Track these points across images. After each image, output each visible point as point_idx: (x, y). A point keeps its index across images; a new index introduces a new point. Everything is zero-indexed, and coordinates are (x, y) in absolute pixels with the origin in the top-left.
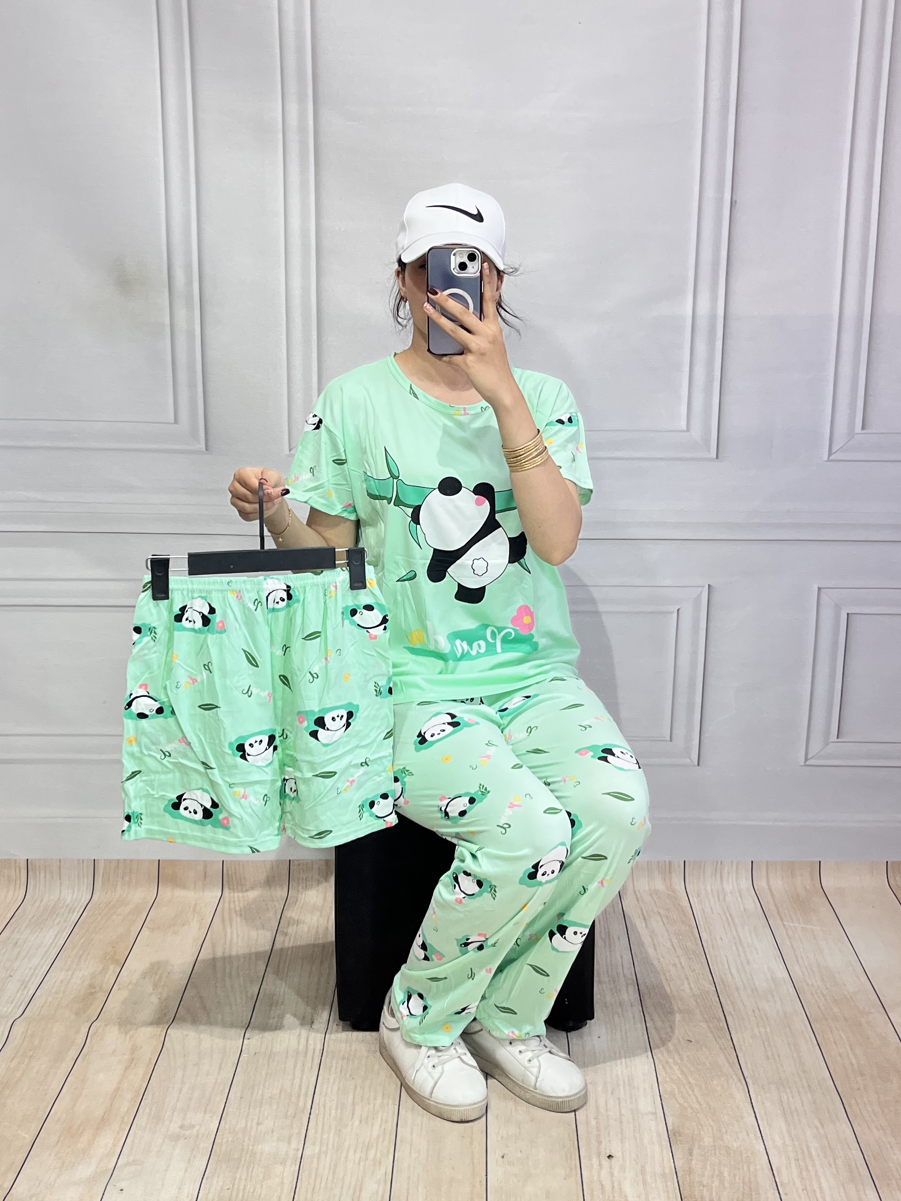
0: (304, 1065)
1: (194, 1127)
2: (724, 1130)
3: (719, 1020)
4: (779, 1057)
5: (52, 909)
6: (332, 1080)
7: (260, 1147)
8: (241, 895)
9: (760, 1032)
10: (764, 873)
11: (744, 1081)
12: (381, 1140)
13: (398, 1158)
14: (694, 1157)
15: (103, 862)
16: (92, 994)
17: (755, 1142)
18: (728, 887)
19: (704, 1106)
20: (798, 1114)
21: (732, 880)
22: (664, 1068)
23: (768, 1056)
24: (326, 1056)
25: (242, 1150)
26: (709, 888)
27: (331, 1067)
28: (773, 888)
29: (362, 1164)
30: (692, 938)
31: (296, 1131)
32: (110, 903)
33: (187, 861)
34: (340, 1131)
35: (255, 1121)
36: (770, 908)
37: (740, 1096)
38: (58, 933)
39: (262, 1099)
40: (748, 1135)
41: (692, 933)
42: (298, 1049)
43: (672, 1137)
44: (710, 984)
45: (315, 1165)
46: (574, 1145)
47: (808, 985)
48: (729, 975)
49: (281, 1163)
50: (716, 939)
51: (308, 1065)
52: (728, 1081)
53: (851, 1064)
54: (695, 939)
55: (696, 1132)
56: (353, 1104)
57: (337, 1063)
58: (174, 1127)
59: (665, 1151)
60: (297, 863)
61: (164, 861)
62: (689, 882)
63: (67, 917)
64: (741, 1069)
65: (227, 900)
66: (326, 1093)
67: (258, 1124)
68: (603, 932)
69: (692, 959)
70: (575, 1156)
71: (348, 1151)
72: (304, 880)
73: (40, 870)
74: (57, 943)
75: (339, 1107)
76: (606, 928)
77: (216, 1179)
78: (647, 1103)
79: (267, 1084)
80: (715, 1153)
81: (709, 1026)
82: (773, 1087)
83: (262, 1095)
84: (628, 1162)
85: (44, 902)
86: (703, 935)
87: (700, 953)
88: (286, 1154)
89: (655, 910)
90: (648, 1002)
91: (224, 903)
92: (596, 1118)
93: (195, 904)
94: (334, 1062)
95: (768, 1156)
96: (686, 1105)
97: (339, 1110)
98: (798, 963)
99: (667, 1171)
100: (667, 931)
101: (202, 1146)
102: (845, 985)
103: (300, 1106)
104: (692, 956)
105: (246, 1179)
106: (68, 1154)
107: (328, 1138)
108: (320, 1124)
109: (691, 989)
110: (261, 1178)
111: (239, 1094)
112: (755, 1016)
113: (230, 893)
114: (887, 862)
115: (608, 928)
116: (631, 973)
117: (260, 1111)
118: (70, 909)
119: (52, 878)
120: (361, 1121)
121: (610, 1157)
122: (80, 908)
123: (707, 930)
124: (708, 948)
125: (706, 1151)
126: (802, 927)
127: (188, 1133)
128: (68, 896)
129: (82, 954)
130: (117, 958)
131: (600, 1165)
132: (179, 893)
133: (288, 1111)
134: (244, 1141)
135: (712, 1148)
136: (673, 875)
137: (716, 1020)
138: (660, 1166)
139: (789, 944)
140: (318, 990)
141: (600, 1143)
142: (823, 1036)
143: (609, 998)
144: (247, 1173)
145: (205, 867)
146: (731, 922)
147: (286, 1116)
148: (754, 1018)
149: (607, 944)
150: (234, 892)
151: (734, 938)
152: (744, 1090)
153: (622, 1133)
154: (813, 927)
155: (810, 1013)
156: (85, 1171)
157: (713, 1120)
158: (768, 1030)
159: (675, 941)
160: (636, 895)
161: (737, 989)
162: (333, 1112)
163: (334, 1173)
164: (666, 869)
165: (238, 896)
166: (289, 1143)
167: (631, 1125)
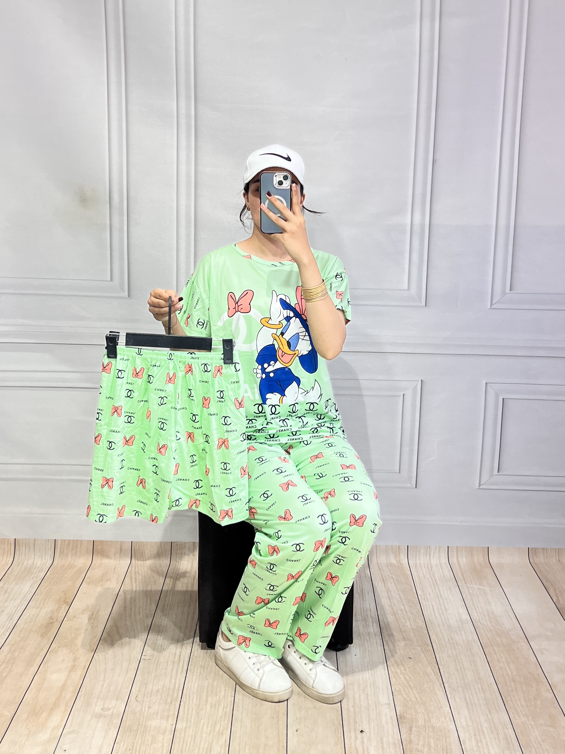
0: (177, 670)
1: (109, 709)
2: (430, 715)
3: (428, 645)
4: (464, 669)
5: (29, 569)
6: (194, 680)
7: (150, 723)
8: (142, 562)
9: (453, 653)
10: (455, 553)
11: (443, 685)
12: (223, 718)
13: (233, 731)
14: (412, 733)
15: (60, 541)
16: (51, 623)
17: (449, 723)
18: (434, 561)
19: (419, 699)
20: (476, 705)
21: (436, 559)
22: (395, 677)
23: (457, 669)
24: (191, 665)
25: (139, 725)
26: (422, 562)
27: (193, 672)
28: (460, 563)
29: (211, 735)
30: (412, 593)
31: (172, 713)
32: (64, 566)
33: (111, 541)
34: (198, 713)
35: (147, 707)
36: (459, 575)
37: (441, 694)
38: (32, 584)
39: (152, 692)
40: (446, 719)
41: (412, 590)
42: (174, 661)
43: (399, 719)
44: (423, 622)
45: (183, 735)
46: (340, 724)
47: (481, 624)
48: (434, 617)
49: (162, 734)
50: (426, 595)
51: (180, 670)
52: (433, 685)
53: (508, 674)
54: (414, 594)
55: (414, 717)
56: (207, 695)
57: (197, 669)
58: (98, 710)
59: (395, 728)
60: (176, 544)
61: (97, 541)
62: (411, 559)
63: (38, 575)
64: (441, 677)
65: (133, 566)
66: (191, 688)
67: (149, 708)
68: (359, 589)
69: (412, 606)
70: (341, 731)
71: (203, 726)
72: (180, 554)
73: (22, 545)
74: (31, 591)
75: (198, 697)
76: (361, 586)
77: (122, 743)
78: (384, 698)
79: (155, 682)
80: (426, 730)
81: (422, 649)
82: (460, 689)
83: (152, 690)
84: (373, 735)
85: (24, 566)
86: (419, 593)
87: (417, 603)
88: (166, 728)
89: (390, 575)
90: (385, 633)
91: (132, 567)
92: (354, 707)
93: (115, 568)
94: (196, 668)
95: (457, 732)
96: (408, 699)
97: (198, 699)
98: (476, 610)
99: (396, 741)
100: (397, 589)
101: (114, 722)
102: (503, 624)
103: (175, 696)
104: (412, 605)
105: (141, 743)
106: (33, 726)
107: (191, 717)
108: (186, 708)
109: (411, 625)
110: (150, 743)
111: (138, 689)
112: (450, 643)
113: (135, 561)
114: (529, 548)
115: (362, 587)
116: (375, 615)
117: (150, 700)
118: (40, 570)
119: (30, 550)
120: (211, 707)
121: (362, 731)
122: (46, 569)
123: (421, 588)
124: (422, 600)
125: (420, 729)
126: (478, 588)
127: (106, 713)
128: (39, 562)
129: (46, 598)
130: (67, 601)
131: (356, 737)
132: (106, 561)
133: (167, 700)
134: (140, 719)
135: (424, 727)
136: (401, 555)
137: (426, 645)
138: (393, 739)
139: (470, 598)
140: (187, 623)
141: (356, 722)
142: (491, 656)
143: (361, 631)
144: (142, 740)
145: (121, 546)
146: (435, 584)
147: (166, 703)
148: (449, 644)
149: (361, 596)
150: (138, 561)
151: (437, 594)
152: (443, 691)
153: (369, 716)
154: (484, 588)
155: (482, 641)
156: (44, 736)
157: (424, 709)
158: (458, 652)
159: (402, 595)
160: (379, 566)
161: (439, 626)
162: (195, 700)
163: (194, 739)
164: (397, 551)
165: (140, 563)
166: (167, 720)
167: (375, 712)
